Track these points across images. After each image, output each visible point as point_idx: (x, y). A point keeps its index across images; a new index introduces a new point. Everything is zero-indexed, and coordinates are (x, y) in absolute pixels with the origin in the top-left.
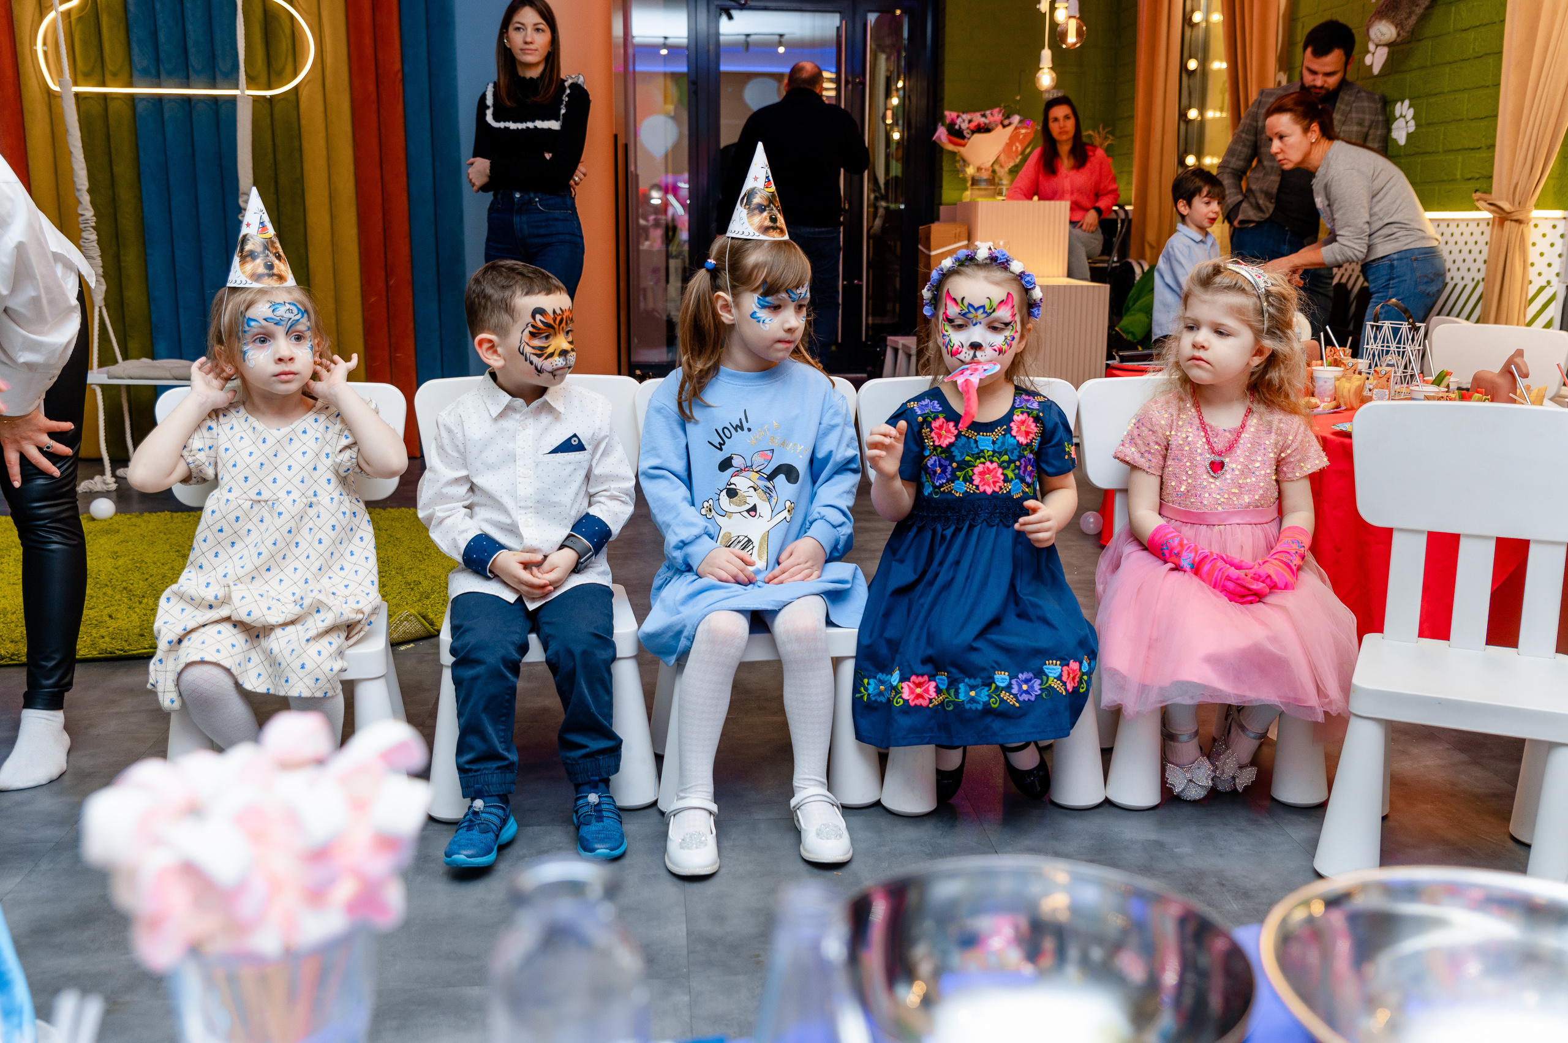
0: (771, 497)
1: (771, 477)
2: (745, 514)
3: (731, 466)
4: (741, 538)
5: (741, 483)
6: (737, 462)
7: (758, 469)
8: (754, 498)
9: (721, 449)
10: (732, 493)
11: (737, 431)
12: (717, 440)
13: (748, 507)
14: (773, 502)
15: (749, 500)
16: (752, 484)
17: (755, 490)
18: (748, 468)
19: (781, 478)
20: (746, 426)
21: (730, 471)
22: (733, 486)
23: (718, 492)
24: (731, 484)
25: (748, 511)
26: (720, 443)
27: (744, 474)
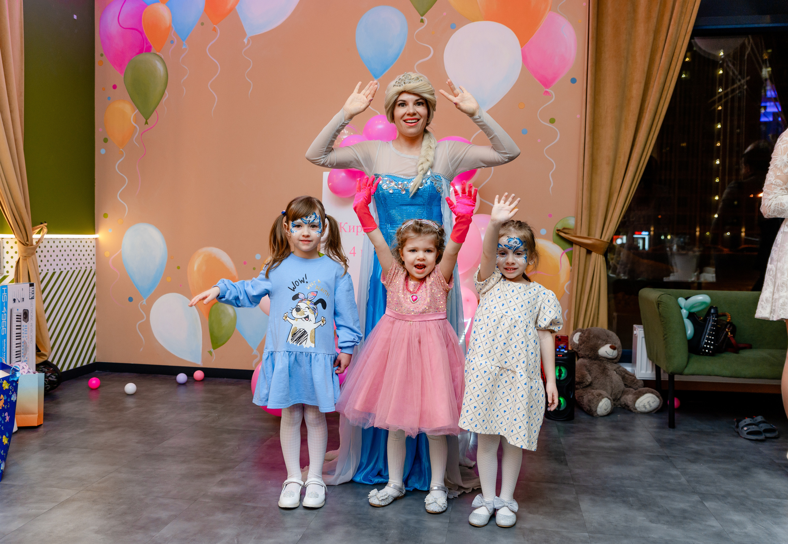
0: (315, 312)
1: (315, 304)
2: (304, 319)
3: (299, 298)
4: (301, 330)
5: (303, 305)
6: (301, 296)
7: (310, 300)
8: (308, 313)
9: (294, 290)
10: (298, 310)
11: (301, 283)
12: (292, 286)
13: (305, 316)
14: (316, 315)
15: (305, 313)
16: (307, 306)
17: (309, 309)
18: (306, 299)
19: (320, 305)
20: (305, 281)
21: (298, 300)
22: (299, 307)
23: (292, 309)
24: (298, 306)
25: (305, 318)
26: (293, 288)
27: (304, 301)
